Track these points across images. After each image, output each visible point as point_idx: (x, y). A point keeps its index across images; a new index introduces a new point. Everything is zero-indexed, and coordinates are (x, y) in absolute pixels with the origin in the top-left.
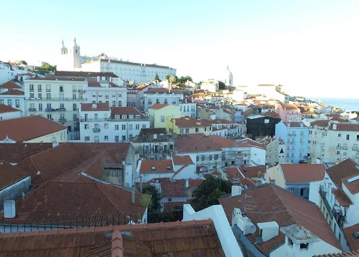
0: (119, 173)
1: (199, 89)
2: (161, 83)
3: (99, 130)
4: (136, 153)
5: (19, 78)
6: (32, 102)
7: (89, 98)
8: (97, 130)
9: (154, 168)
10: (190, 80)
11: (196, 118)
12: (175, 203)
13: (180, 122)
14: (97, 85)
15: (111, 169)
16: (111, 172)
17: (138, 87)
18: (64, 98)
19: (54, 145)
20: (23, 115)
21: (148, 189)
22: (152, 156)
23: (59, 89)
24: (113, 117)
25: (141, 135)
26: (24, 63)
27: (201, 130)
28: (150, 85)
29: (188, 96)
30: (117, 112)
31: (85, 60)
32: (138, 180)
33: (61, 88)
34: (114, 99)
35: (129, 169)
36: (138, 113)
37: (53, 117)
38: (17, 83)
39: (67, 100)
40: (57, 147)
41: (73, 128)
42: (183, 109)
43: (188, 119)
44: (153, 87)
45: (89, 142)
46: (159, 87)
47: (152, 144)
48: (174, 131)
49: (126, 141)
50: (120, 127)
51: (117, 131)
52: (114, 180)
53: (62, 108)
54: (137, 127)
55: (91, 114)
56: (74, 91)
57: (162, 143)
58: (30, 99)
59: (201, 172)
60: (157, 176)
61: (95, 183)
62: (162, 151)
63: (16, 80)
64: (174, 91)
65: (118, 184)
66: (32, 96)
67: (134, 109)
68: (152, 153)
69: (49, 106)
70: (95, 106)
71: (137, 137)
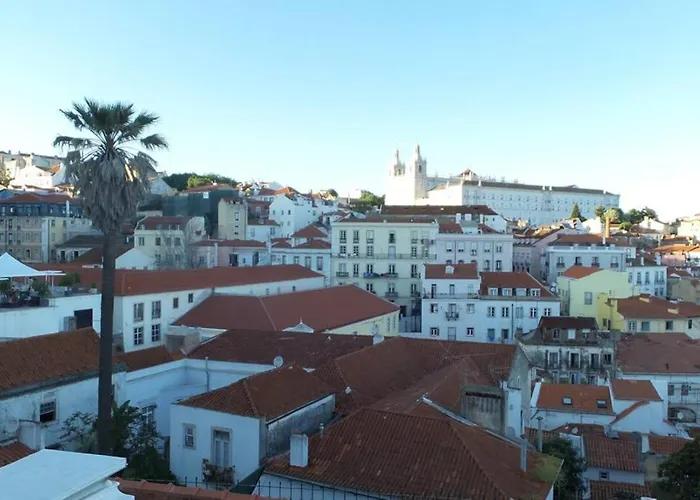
0: (496, 405)
1: (673, 236)
2: (585, 224)
3: (457, 316)
4: (531, 366)
5: (325, 219)
6: (342, 261)
7: (440, 255)
8: (453, 316)
9: (567, 401)
10: (652, 215)
11: (668, 299)
12: (615, 483)
13: (628, 307)
14: (456, 229)
15: (480, 395)
16: (480, 401)
17: (536, 232)
18: (395, 255)
19: (376, 341)
20: (328, 283)
21: (555, 445)
22: (564, 376)
23: (388, 237)
24: (484, 291)
25: (540, 329)
26: (334, 193)
27: (680, 326)
28: (561, 227)
29: (648, 251)
30: (494, 282)
31: (436, 183)
32: (534, 424)
33: (392, 235)
34: (488, 256)
35: (514, 399)
36: (538, 286)
37: (375, 289)
38: (322, 229)
39: (401, 257)
40: (380, 345)
41: (408, 311)
42: (635, 279)
43: (647, 300)
44: (567, 233)
45: (437, 338)
46: (581, 233)
47: (564, 350)
48: (616, 326)
49: (511, 340)
50: (498, 312)
51: (491, 319)
52: (484, 419)
53: (392, 273)
54: (533, 313)
55: (443, 285)
56: (414, 241)
57: (586, 349)
58: (340, 257)
59: (680, 421)
60: (575, 419)
61: (447, 422)
62: (585, 366)
63: (319, 223)
64: (614, 240)
65: (493, 427)
66: (343, 249)
67: (527, 278)
68: (564, 370)
69: (370, 268)
70: (450, 270)
71: (532, 335)
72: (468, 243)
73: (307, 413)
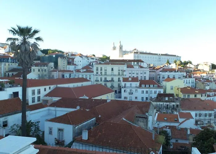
0: (145, 120)
1: (197, 69)
2: (171, 65)
3: (132, 93)
4: (155, 108)
5: (91, 64)
6: (97, 77)
7: (127, 75)
8: (131, 93)
9: (166, 119)
10: (191, 63)
11: (195, 88)
12: (180, 143)
13: (184, 90)
14: (132, 67)
15: (140, 117)
16: (140, 119)
17: (156, 68)
18: (113, 75)
19: (108, 101)
20: (93, 83)
21: (162, 132)
22: (165, 111)
23: (111, 69)
24: (140, 86)
25: (157, 97)
26: (94, 56)
27: (199, 96)
28: (164, 66)
29: (189, 74)
30: (143, 83)
31: (125, 53)
32: (156, 126)
33: (112, 69)
34: (142, 75)
35: (150, 118)
36: (157, 84)
37: (107, 85)
38: (91, 67)
39: (115, 75)
40: (110, 102)
41: (117, 92)
42: (186, 82)
43: (189, 88)
44: (165, 68)
45: (127, 100)
46: (169, 68)
47: (165, 103)
48: (179, 96)
49: (148, 101)
50: (145, 92)
51: (142, 94)
52: (141, 124)
53: (112, 80)
54: (155, 92)
55: (128, 84)
56: (119, 70)
57: (171, 103)
58: (96, 75)
59: (198, 124)
60: (168, 124)
61: (131, 126)
62: (171, 108)
63: (90, 65)
64: (179, 70)
65: (144, 127)
66: (97, 73)
67: (153, 82)
68: (164, 109)
69: (106, 78)
70: (130, 79)
71: (155, 99)
72: (136, 71)
73: (87, 123)
